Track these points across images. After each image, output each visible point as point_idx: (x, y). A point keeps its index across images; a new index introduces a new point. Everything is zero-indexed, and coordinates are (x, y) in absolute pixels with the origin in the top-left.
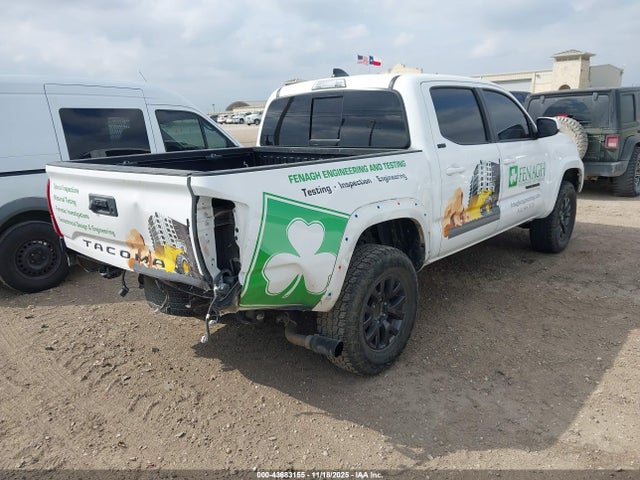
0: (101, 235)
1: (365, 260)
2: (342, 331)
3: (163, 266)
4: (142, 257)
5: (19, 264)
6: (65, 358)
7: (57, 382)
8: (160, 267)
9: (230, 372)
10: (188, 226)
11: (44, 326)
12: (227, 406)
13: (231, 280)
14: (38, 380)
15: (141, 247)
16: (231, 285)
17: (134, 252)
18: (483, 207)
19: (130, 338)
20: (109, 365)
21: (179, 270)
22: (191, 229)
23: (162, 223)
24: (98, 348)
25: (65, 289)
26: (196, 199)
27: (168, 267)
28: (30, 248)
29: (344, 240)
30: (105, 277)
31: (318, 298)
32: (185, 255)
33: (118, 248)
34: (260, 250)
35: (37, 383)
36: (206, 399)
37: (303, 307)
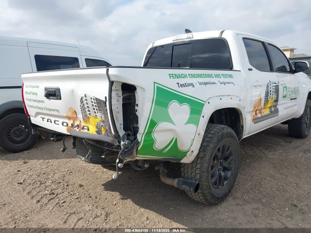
0: (52, 113)
1: (212, 132)
2: (198, 176)
3: (88, 130)
4: (75, 125)
5: (9, 137)
6: (28, 189)
7: (22, 204)
8: (86, 131)
9: (126, 200)
10: (106, 101)
11: (19, 171)
12: (124, 221)
13: (132, 138)
14: (11, 201)
15: (75, 119)
16: (132, 142)
17: (70, 122)
18: (270, 108)
19: (66, 179)
20: (53, 194)
21: (99, 132)
22: (107, 103)
23: (89, 101)
24: (48, 184)
25: (33, 151)
26: (112, 83)
27: (91, 131)
28: (14, 128)
29: (201, 117)
30: (53, 140)
31: (185, 154)
32: (103, 122)
33: (61, 120)
34: (151, 120)
35: (10, 203)
36: (112, 216)
37: (175, 160)
